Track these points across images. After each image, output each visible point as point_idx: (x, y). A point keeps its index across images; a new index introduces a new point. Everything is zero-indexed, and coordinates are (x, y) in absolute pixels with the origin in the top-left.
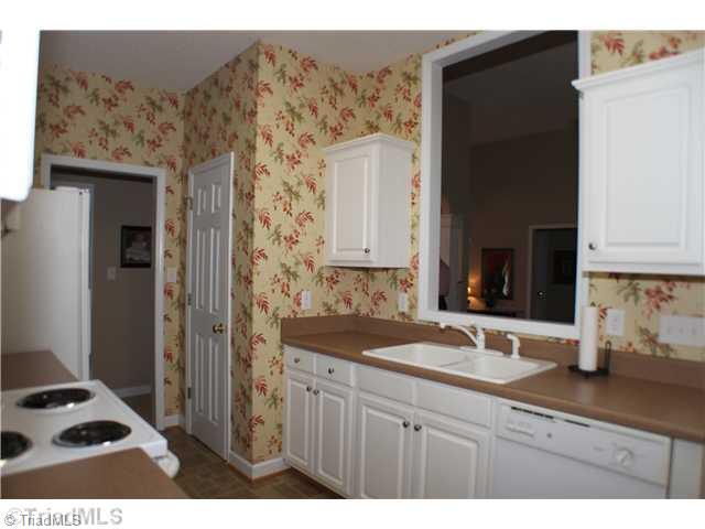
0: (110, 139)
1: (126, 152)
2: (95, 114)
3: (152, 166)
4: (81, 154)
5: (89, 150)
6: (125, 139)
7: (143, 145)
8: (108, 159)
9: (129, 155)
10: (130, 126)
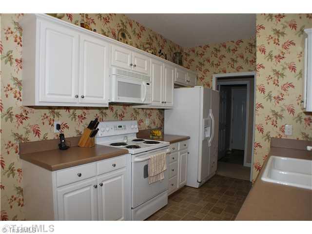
0: (235, 64)
1: (241, 68)
2: (229, 56)
3: (252, 71)
4: (225, 72)
5: (227, 70)
6: (241, 62)
7: (248, 64)
8: (235, 72)
9: (242, 68)
10: (242, 57)
